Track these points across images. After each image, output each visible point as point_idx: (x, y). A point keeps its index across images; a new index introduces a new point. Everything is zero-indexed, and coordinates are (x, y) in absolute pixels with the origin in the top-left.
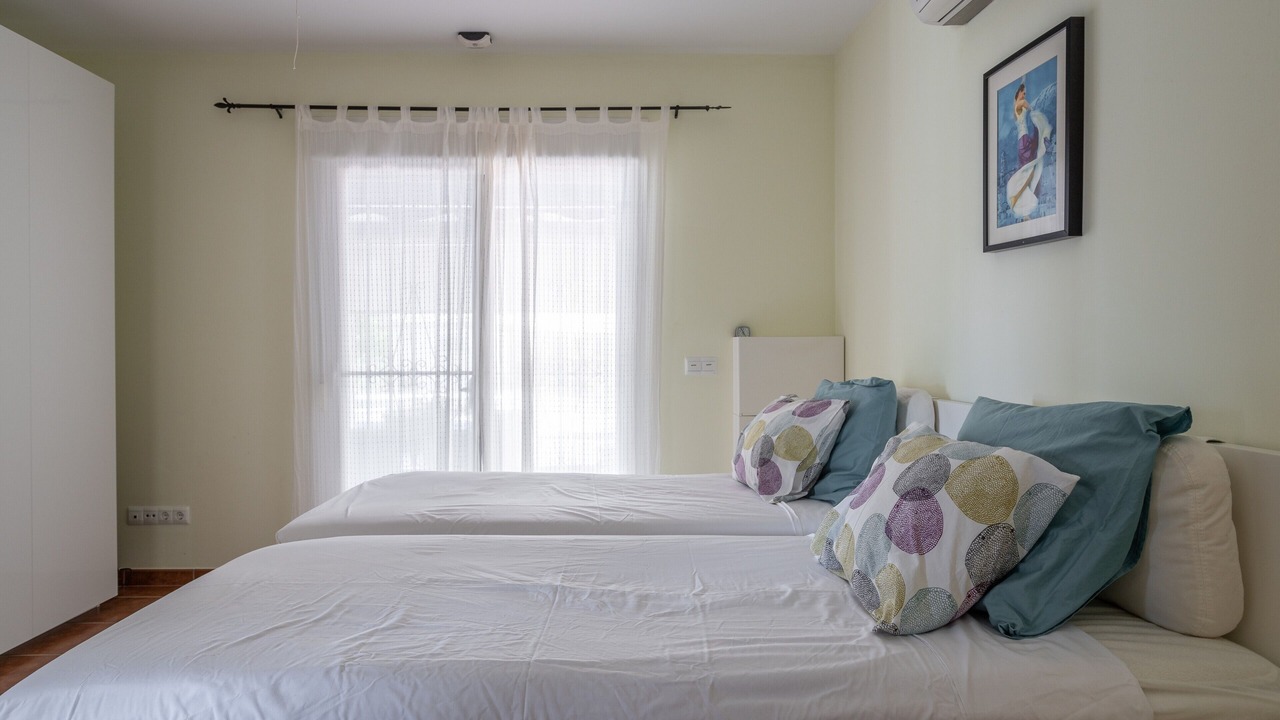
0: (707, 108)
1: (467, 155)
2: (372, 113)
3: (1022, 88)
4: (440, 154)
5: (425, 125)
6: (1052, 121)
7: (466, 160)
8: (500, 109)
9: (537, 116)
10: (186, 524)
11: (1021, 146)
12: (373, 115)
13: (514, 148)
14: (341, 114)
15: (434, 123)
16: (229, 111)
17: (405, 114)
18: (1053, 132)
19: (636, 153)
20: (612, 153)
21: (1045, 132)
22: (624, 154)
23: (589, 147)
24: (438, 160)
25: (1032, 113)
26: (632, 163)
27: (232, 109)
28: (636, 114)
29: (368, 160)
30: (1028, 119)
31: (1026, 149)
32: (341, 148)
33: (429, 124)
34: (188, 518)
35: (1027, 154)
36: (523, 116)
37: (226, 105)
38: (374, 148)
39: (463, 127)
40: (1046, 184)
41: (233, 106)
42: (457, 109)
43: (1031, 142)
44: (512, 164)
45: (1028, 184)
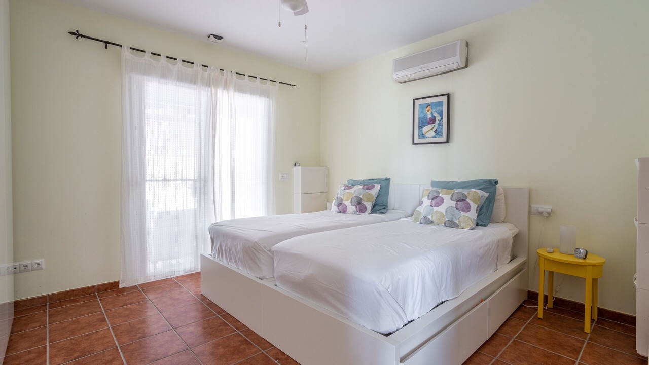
0: (290, 85)
1: (206, 86)
2: (163, 59)
3: (429, 106)
4: (195, 84)
5: (189, 70)
6: (441, 115)
7: (207, 88)
8: (221, 70)
9: (235, 75)
10: (42, 269)
11: (429, 120)
12: (163, 60)
13: (226, 86)
14: (147, 56)
15: (192, 69)
16: (77, 38)
17: (179, 62)
18: (442, 118)
19: (268, 97)
20: (260, 96)
21: (438, 117)
22: (264, 96)
23: (253, 92)
24: (195, 86)
25: (433, 113)
26: (267, 100)
27: (79, 38)
28: (269, 82)
29: (161, 80)
30: (432, 113)
31: (431, 121)
32: (147, 71)
33: (190, 69)
34: (43, 266)
35: (432, 122)
36: (230, 74)
37: (77, 35)
38: (164, 75)
39: (206, 74)
40: (438, 130)
41: (82, 36)
42: (203, 66)
43: (433, 120)
44: (225, 92)
45: (432, 129)
